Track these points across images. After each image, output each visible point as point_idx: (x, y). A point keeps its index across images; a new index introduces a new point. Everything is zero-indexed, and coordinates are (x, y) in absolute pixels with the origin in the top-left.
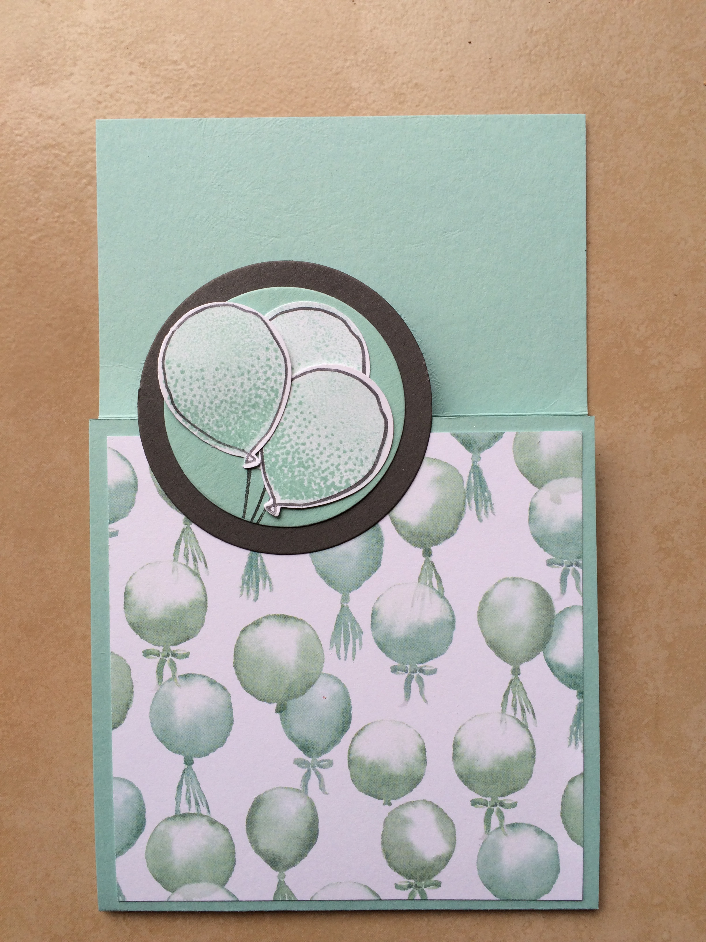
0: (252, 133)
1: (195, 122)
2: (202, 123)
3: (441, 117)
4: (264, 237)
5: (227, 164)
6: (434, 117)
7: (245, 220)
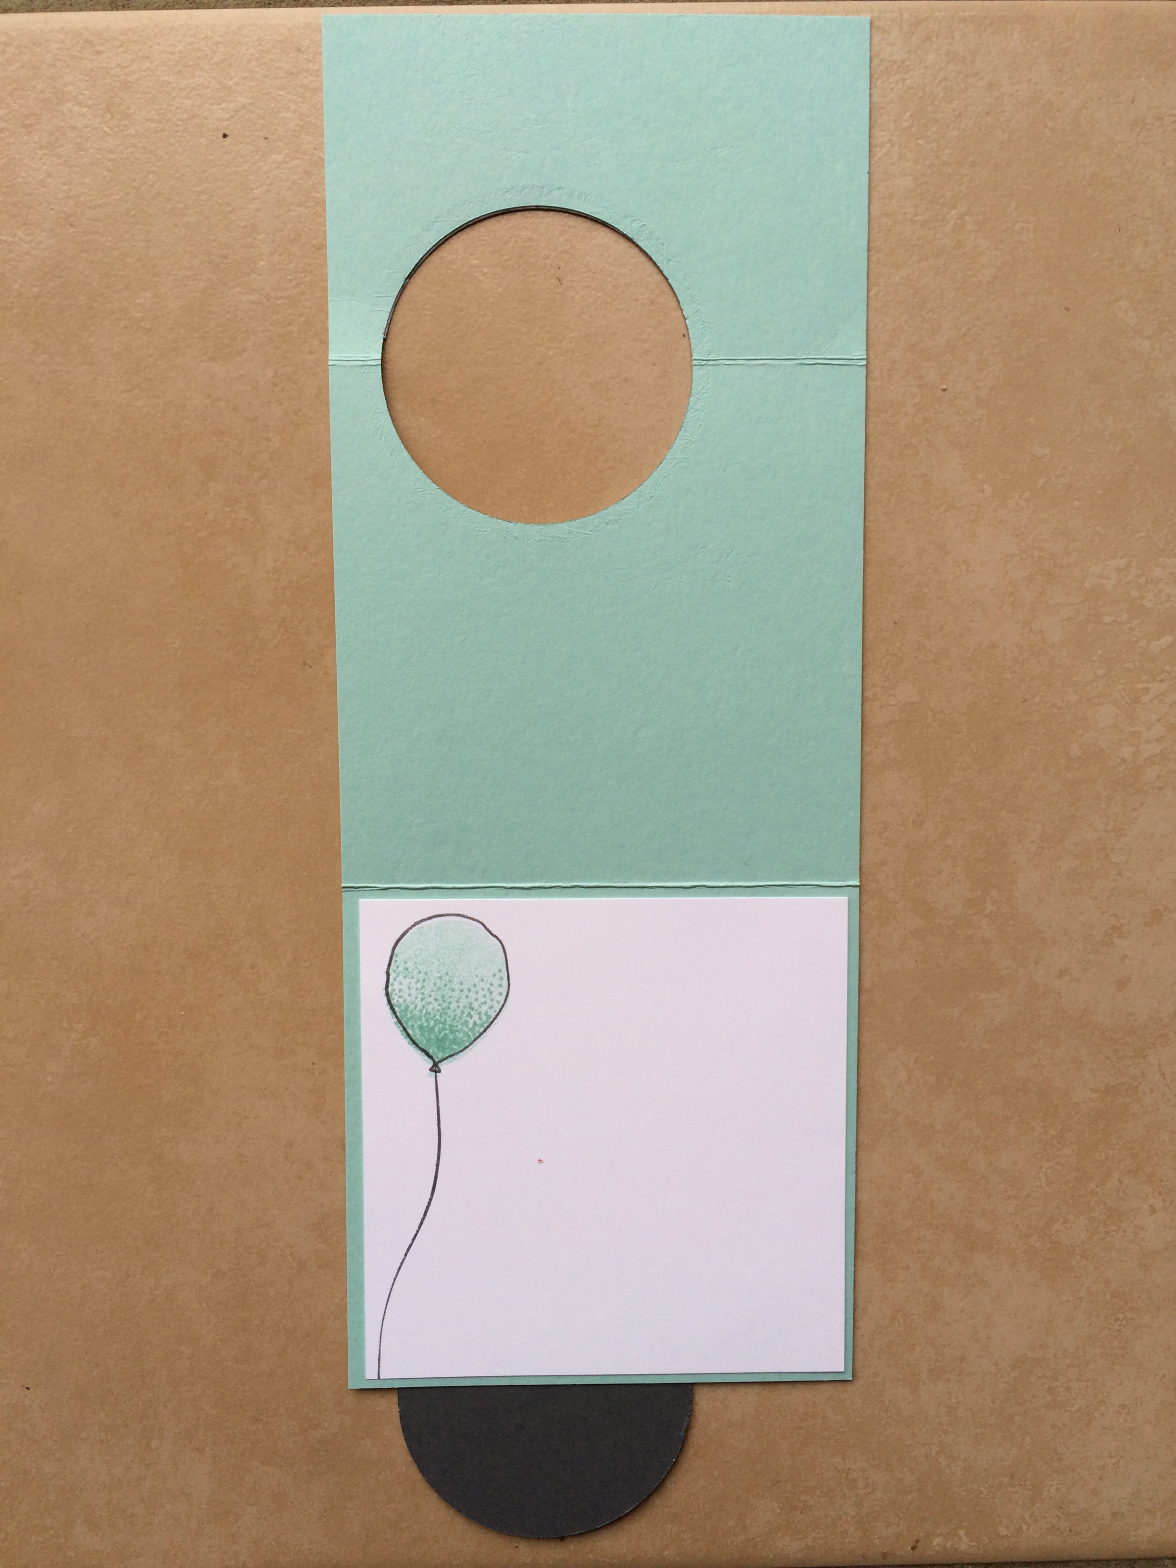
0: (497, 32)
1: (433, 18)
2: (441, 20)
3: (710, 17)
4: (510, 152)
5: (469, 68)
6: (702, 16)
7: (490, 132)
